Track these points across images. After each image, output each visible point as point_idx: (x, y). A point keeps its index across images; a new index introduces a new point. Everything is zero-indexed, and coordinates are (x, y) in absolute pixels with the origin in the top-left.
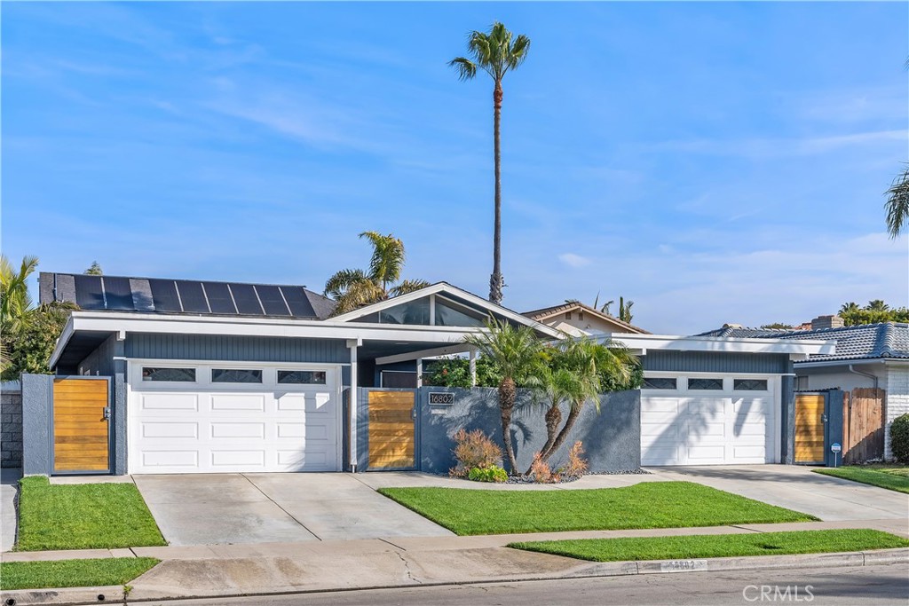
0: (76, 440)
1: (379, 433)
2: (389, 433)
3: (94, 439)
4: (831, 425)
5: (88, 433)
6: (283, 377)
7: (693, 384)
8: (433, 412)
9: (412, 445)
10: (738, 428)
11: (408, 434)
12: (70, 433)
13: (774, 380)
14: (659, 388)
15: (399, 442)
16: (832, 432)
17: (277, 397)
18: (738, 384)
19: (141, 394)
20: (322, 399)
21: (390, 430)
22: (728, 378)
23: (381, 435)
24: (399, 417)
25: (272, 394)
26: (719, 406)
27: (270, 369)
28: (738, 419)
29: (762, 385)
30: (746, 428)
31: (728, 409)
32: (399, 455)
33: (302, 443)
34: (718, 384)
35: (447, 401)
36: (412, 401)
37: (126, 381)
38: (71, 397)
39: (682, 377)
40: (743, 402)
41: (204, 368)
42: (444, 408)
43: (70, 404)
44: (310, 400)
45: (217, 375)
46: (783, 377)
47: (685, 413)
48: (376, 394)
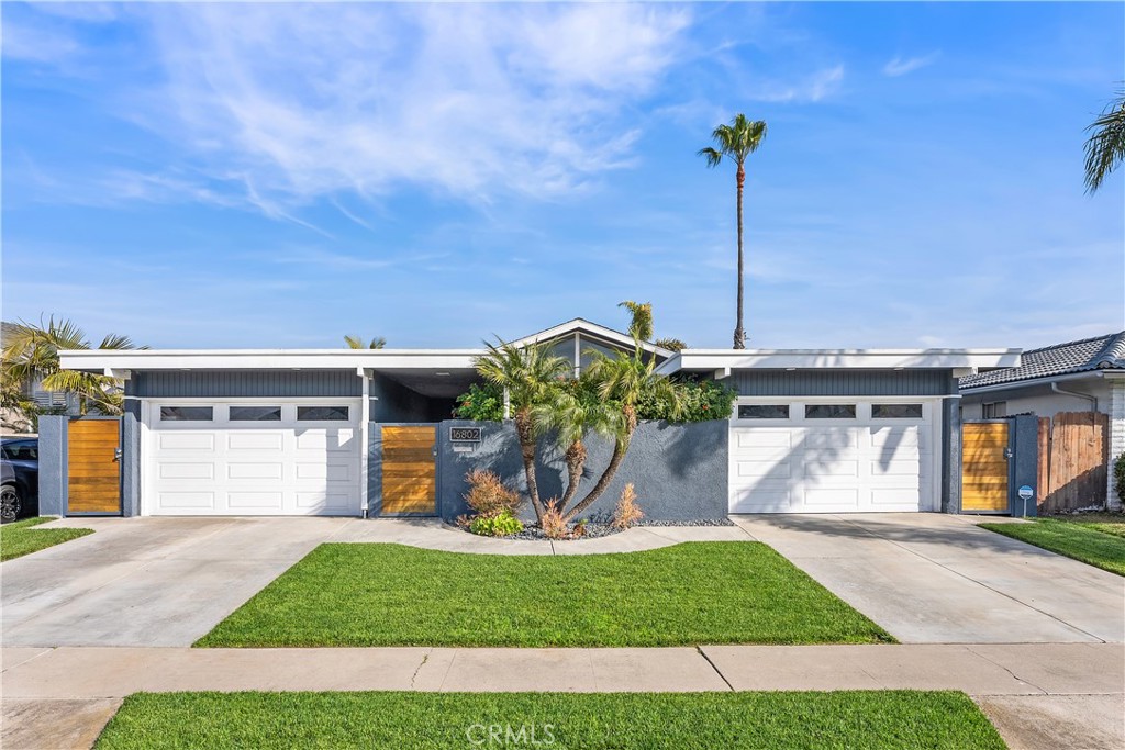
0: (89, 481)
1: (397, 474)
2: (406, 474)
3: (106, 480)
4: (1019, 461)
5: (100, 474)
6: (304, 414)
7: (812, 412)
8: (456, 450)
9: (433, 489)
11: (427, 475)
12: (84, 474)
13: (932, 405)
14: (762, 417)
15: (418, 483)
16: (1019, 472)
17: (297, 434)
18: (877, 411)
19: (153, 432)
20: (345, 435)
21: (407, 471)
22: (864, 404)
23: (396, 476)
24: (418, 455)
25: (293, 431)
26: (854, 437)
27: (290, 406)
28: (883, 454)
29: (916, 411)
30: (894, 465)
31: (865, 441)
32: (419, 497)
33: (321, 484)
34: (850, 411)
35: (473, 437)
36: (433, 437)
37: (139, 419)
38: (84, 438)
39: (797, 404)
40: (890, 433)
41: (221, 406)
42: (466, 445)
43: (84, 445)
44: (332, 438)
45: (236, 414)
46: (945, 401)
48: (393, 430)
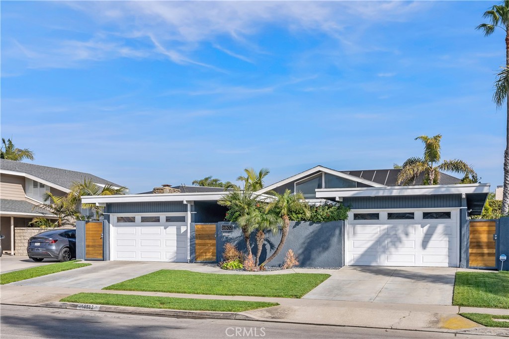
0: (93, 246)
1: (200, 245)
2: (204, 245)
3: (98, 246)
4: (501, 241)
5: (96, 244)
6: (169, 219)
7: (390, 216)
8: (224, 234)
9: (215, 251)
10: (425, 244)
11: (213, 245)
12: (91, 244)
13: (455, 212)
14: (365, 219)
15: (208, 249)
16: (501, 247)
17: (165, 228)
18: (426, 216)
19: (114, 228)
20: (183, 229)
21: (205, 243)
22: (418, 212)
23: (201, 245)
24: (209, 237)
25: (163, 227)
26: (411, 230)
27: (163, 216)
28: (425, 238)
29: (447, 215)
30: (431, 244)
31: (417, 231)
32: (209, 256)
33: (175, 249)
34: (411, 216)
35: (230, 229)
36: (215, 229)
37: (109, 223)
38: (91, 229)
39: (383, 213)
40: (429, 227)
41: (138, 216)
42: (229, 232)
43: (91, 233)
44: (178, 229)
45: (144, 220)
46: (461, 210)
47: (386, 235)
48: (199, 226)
